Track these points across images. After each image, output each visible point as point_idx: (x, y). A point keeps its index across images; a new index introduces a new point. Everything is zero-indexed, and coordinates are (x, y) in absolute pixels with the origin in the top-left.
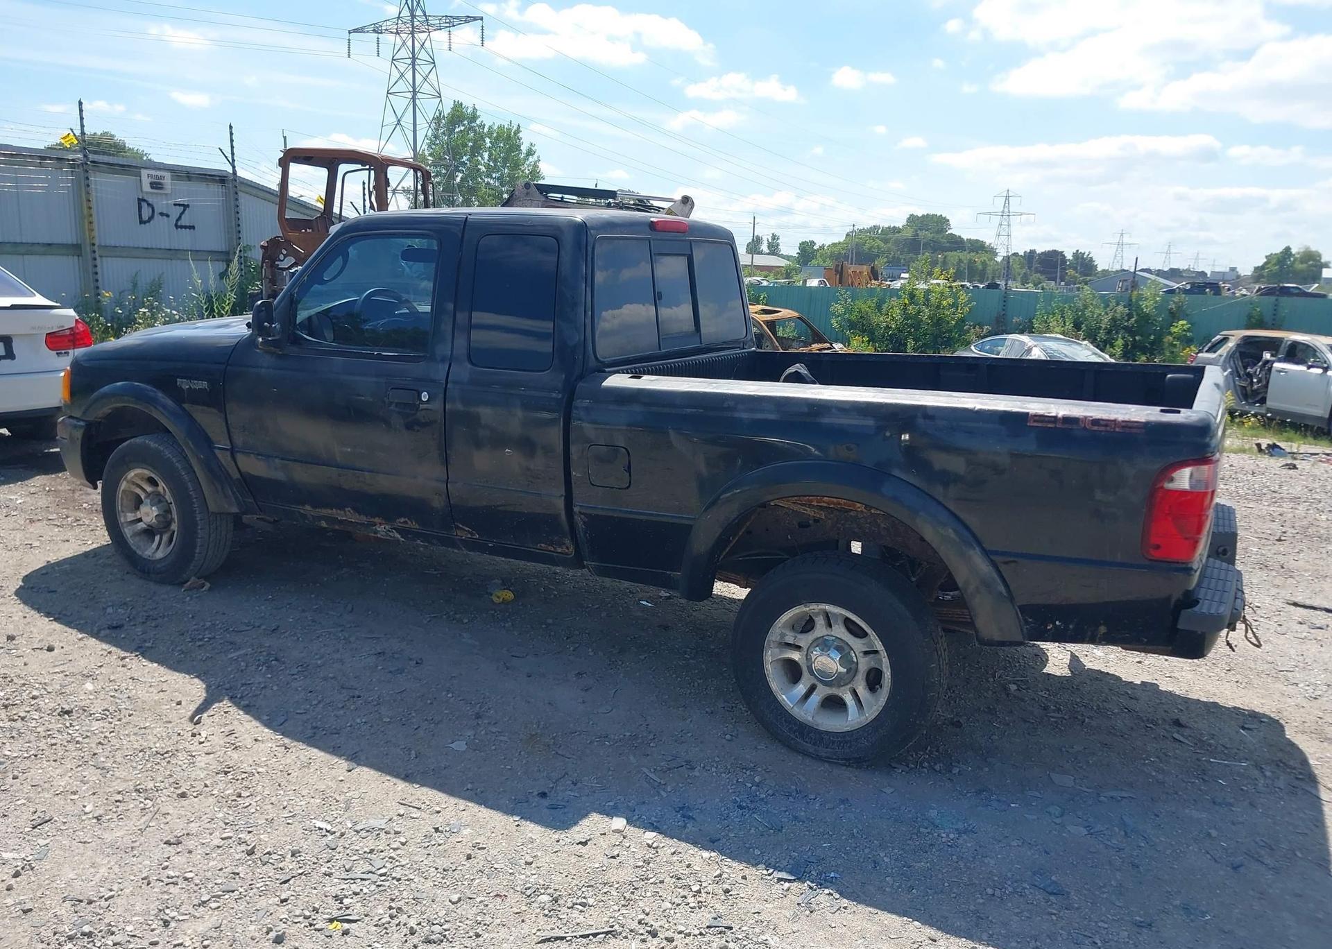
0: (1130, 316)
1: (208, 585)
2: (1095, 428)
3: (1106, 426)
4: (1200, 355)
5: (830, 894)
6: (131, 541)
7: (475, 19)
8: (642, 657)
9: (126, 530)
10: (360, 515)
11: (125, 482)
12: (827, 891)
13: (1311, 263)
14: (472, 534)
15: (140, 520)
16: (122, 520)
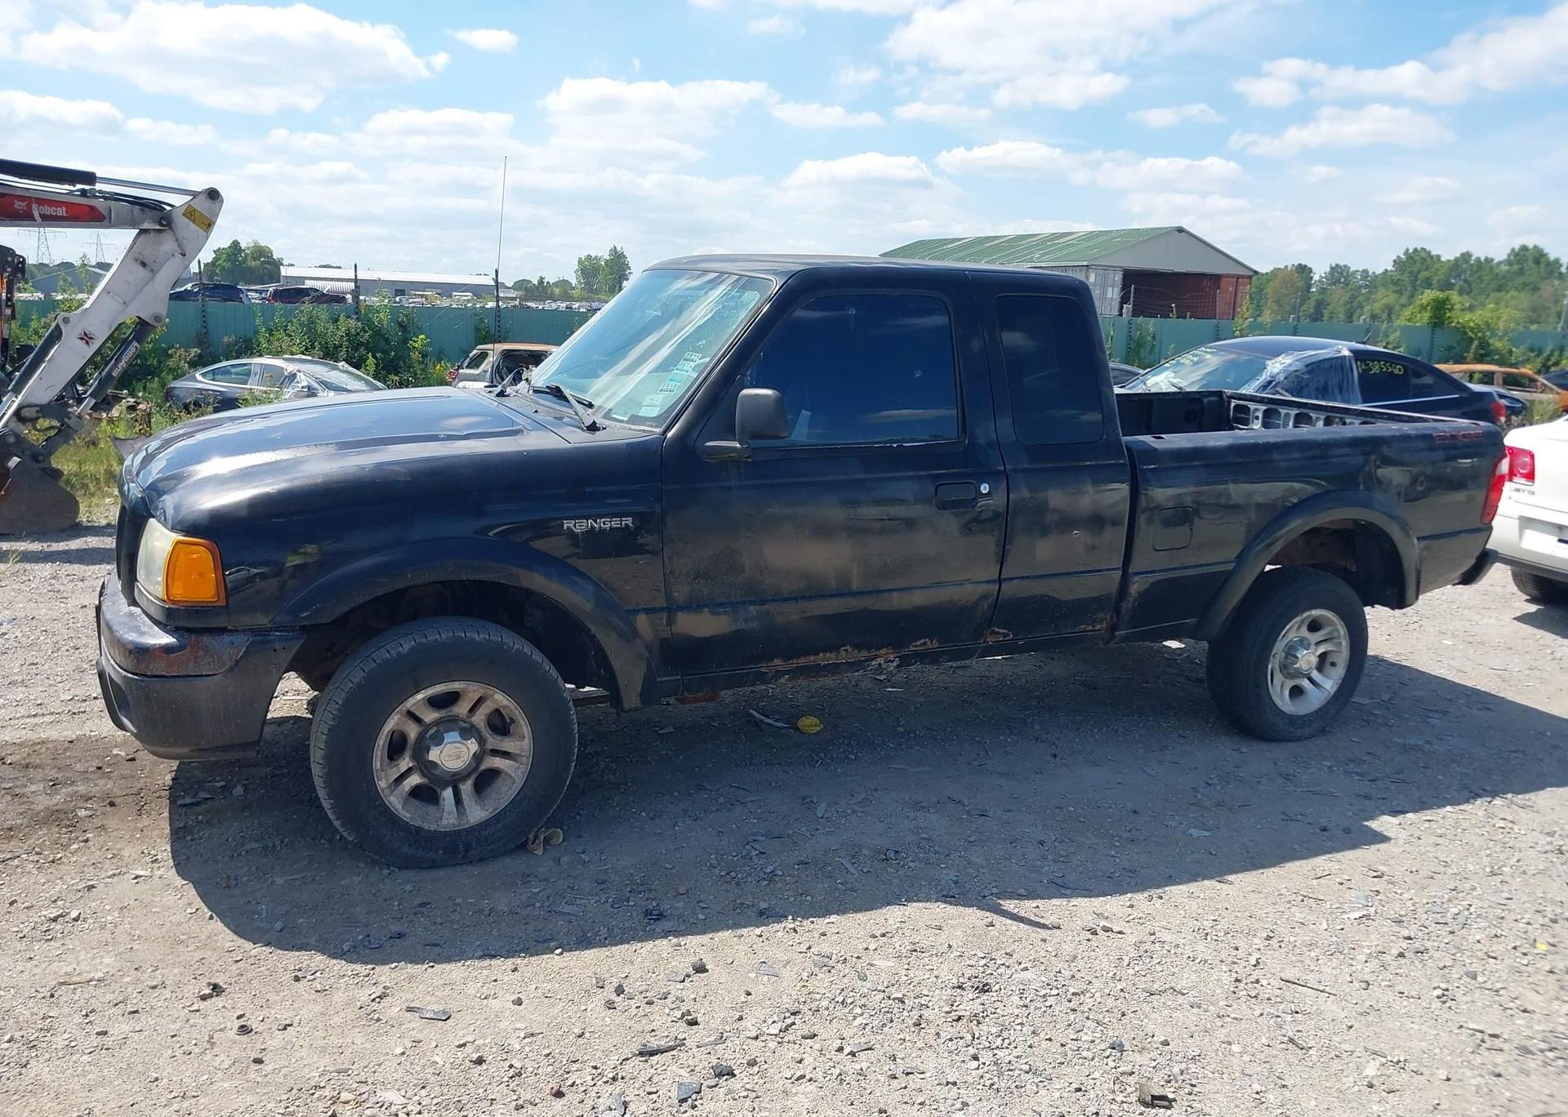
0: (364, 330)
4: (461, 371)
10: (860, 651)
13: (263, 259)
14: (1005, 636)
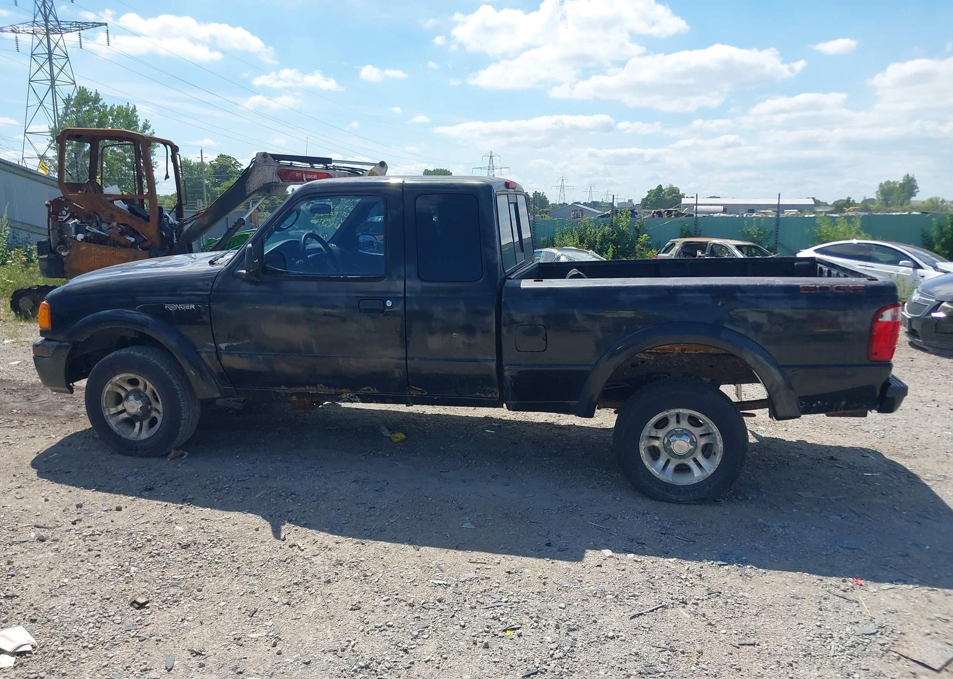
0: (613, 232)
1: (186, 454)
2: (838, 291)
3: (844, 290)
4: (659, 255)
5: (752, 568)
6: (116, 429)
7: (101, 24)
8: (521, 462)
9: (110, 421)
10: (329, 388)
11: (110, 385)
12: (748, 566)
13: (674, 195)
14: (422, 392)
15: (124, 411)
16: (107, 413)
